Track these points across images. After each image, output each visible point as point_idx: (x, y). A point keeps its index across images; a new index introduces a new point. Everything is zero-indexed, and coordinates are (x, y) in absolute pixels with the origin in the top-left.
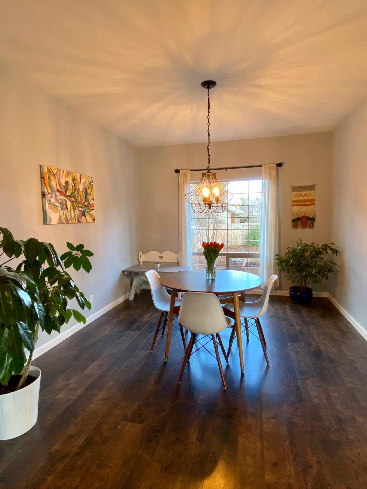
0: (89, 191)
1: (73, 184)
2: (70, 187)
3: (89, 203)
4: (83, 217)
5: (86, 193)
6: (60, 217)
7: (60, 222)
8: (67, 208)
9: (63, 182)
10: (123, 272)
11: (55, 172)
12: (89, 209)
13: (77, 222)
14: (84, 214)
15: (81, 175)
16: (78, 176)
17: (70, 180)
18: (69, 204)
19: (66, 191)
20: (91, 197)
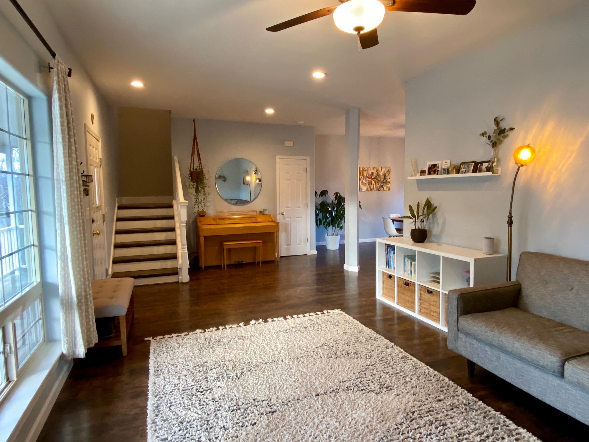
0: (387, 175)
2: (375, 174)
3: (387, 181)
4: (381, 188)
5: (385, 176)
6: (367, 188)
7: (367, 190)
8: (371, 184)
9: (370, 173)
11: (366, 169)
12: (386, 184)
13: (377, 190)
14: (382, 186)
15: (382, 168)
16: (380, 168)
17: (375, 172)
18: (373, 182)
19: (372, 177)
20: (388, 177)
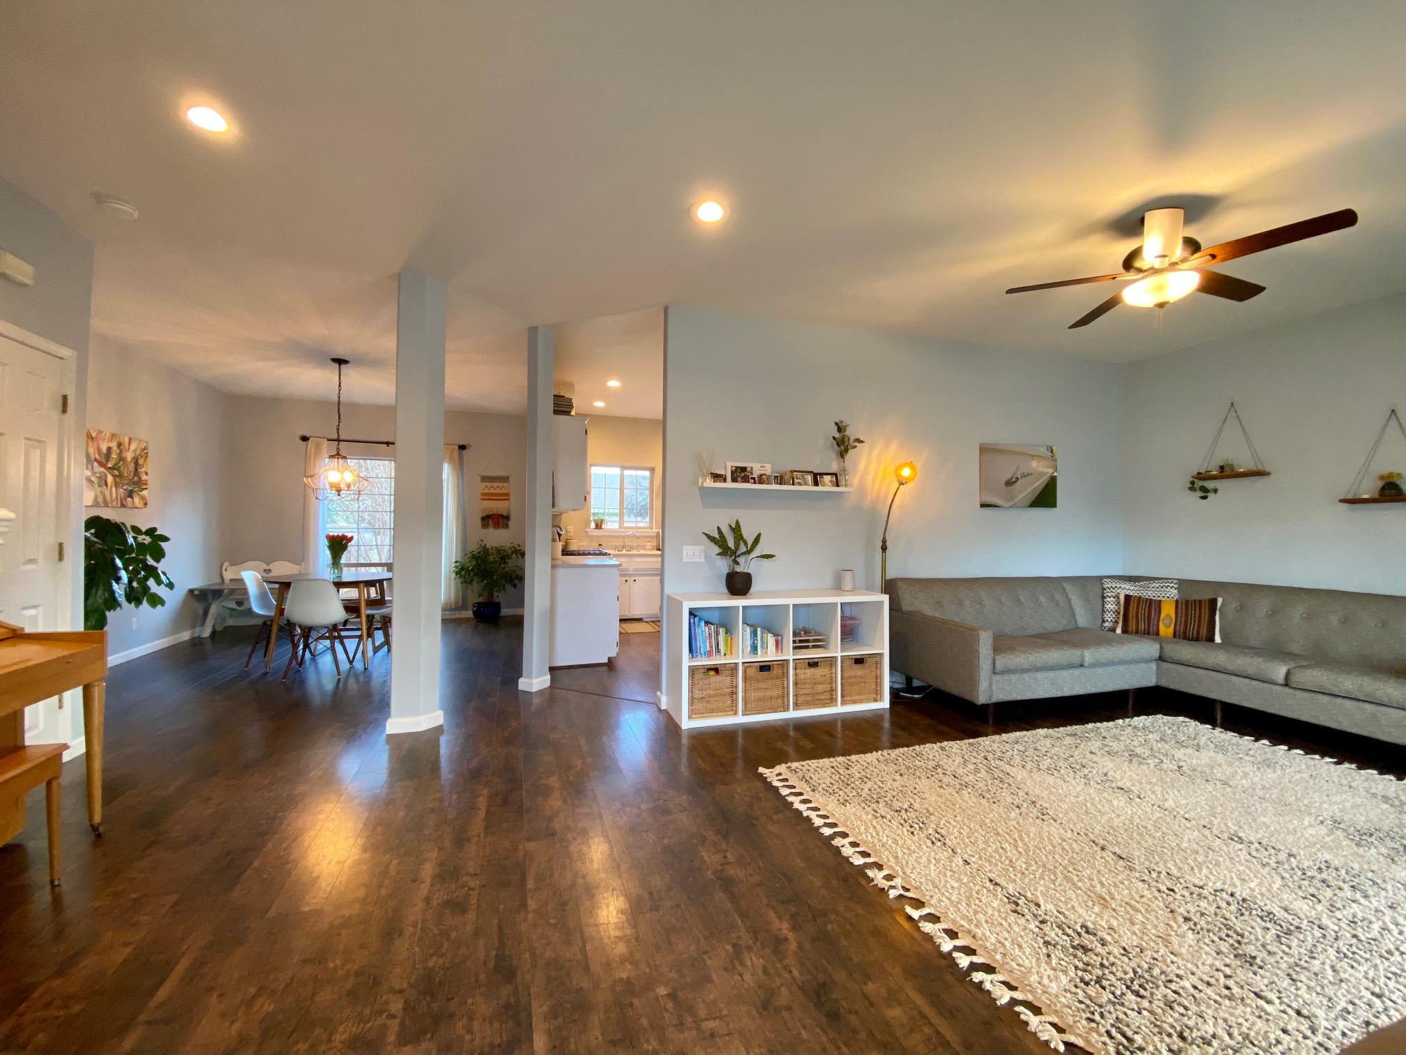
0: (141, 461)
1: (118, 451)
2: (114, 456)
3: (140, 478)
4: (129, 499)
5: (136, 464)
6: (96, 497)
7: (96, 504)
8: (106, 485)
9: (104, 449)
10: (191, 591)
11: (94, 435)
12: (139, 487)
13: (119, 505)
14: (130, 495)
15: (130, 439)
16: (126, 440)
17: (114, 445)
18: (110, 479)
19: (107, 462)
20: (144, 470)
